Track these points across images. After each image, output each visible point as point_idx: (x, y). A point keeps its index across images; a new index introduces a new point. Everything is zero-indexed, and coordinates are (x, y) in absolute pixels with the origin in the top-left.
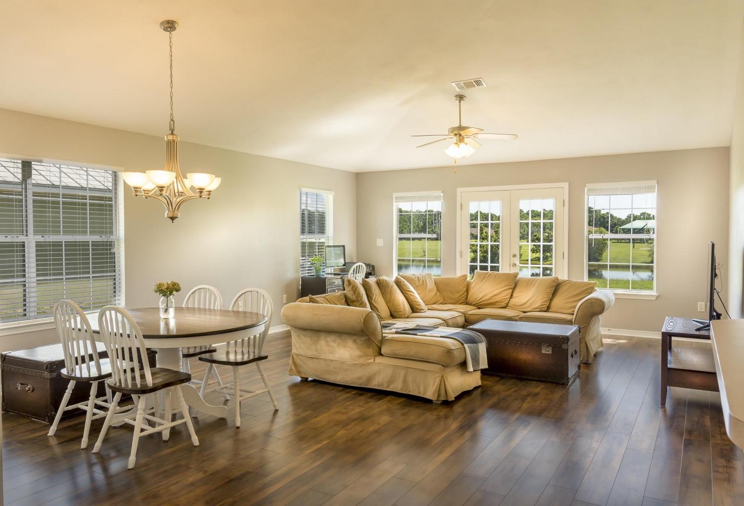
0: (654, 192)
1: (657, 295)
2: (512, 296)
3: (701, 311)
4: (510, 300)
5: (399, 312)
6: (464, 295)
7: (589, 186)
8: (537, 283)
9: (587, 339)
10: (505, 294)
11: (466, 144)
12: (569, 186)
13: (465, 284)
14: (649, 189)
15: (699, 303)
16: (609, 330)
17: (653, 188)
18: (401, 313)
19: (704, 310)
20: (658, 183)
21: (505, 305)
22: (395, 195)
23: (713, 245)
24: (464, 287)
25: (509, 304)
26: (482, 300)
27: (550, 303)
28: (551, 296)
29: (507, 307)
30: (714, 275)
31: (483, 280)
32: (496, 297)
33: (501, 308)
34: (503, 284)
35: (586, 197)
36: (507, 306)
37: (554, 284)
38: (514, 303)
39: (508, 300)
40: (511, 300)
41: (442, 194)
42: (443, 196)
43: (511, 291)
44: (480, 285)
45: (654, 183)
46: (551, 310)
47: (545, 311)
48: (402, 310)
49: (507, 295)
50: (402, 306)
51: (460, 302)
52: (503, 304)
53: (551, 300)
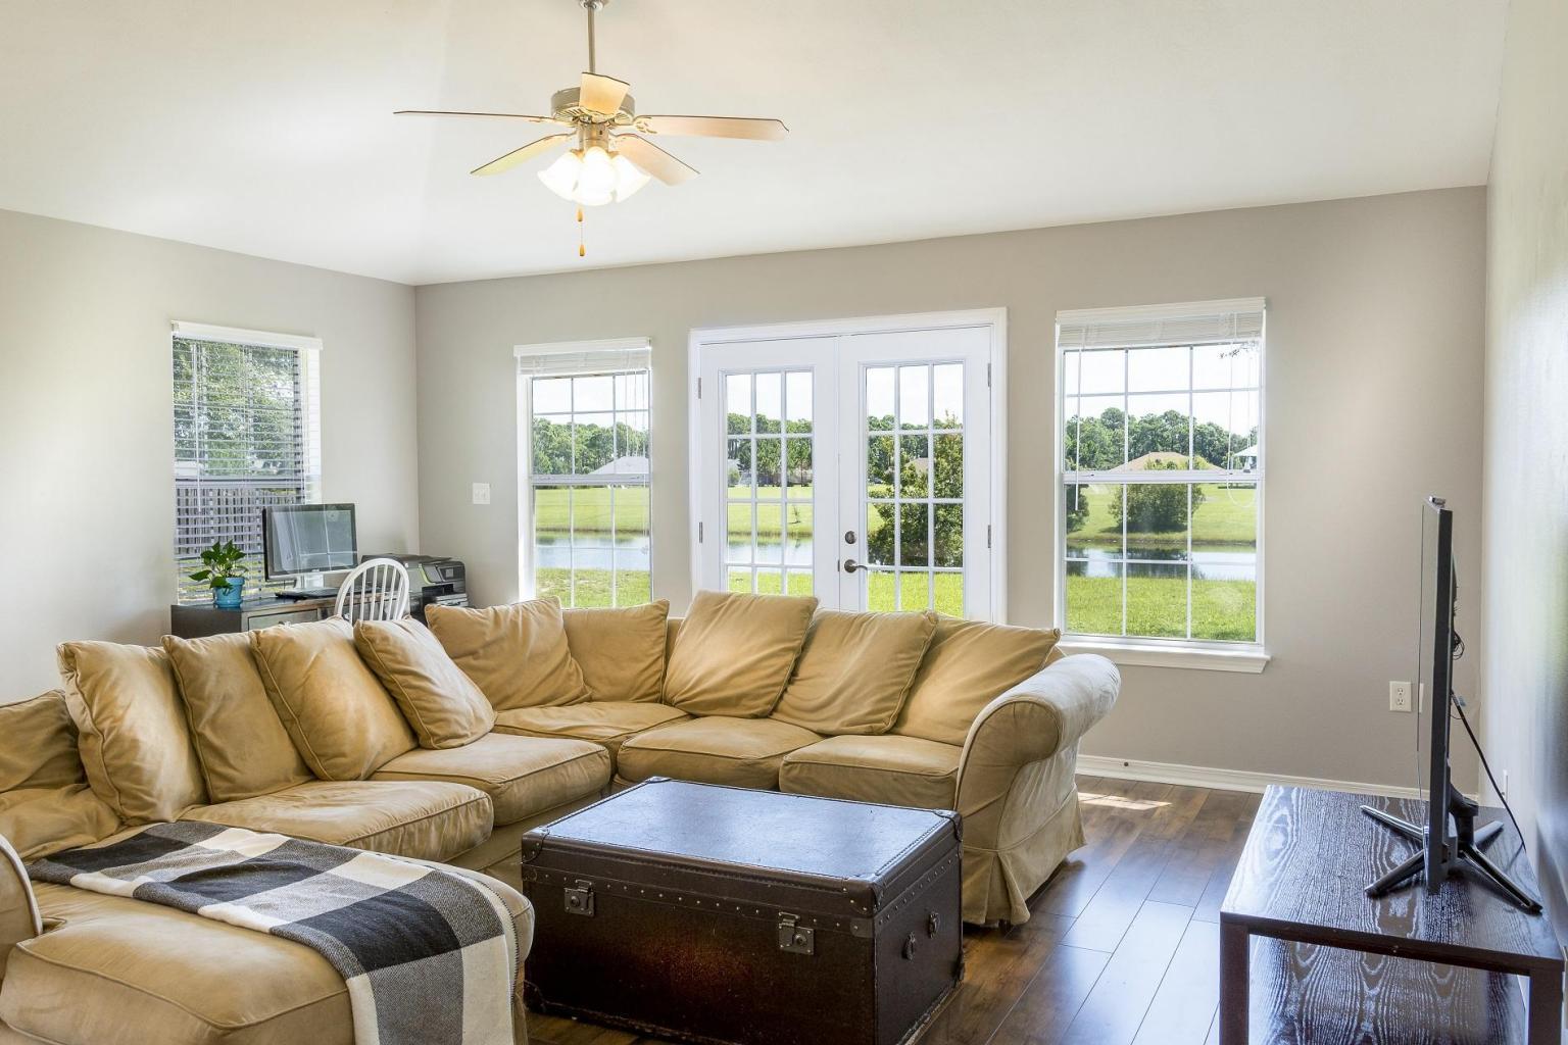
0: (1258, 333)
1: (1268, 657)
2: (794, 673)
3: (1399, 708)
4: (785, 690)
5: (336, 756)
6: (654, 668)
7: (1065, 318)
8: (873, 633)
9: (1005, 846)
10: (771, 670)
11: (612, 154)
12: (1009, 319)
13: (657, 634)
14: (1241, 328)
15: (1391, 683)
16: (1126, 764)
17: (1255, 319)
18: (342, 760)
19: (1407, 707)
20: (1269, 304)
21: (770, 707)
22: (520, 352)
23: (1446, 518)
24: (655, 643)
25: (783, 705)
26: (698, 689)
27: (906, 703)
28: (909, 680)
29: (775, 715)
30: (1446, 641)
31: (711, 620)
32: (737, 680)
33: (755, 717)
34: (767, 637)
35: (1058, 351)
36: (775, 710)
37: (924, 636)
38: (799, 703)
39: (780, 689)
40: (791, 689)
41: (649, 348)
42: (652, 352)
43: (790, 657)
44: (702, 637)
45: (1257, 304)
46: (905, 729)
47: (888, 732)
48: (347, 749)
49: (776, 673)
50: (351, 733)
51: (638, 695)
52: (761, 705)
53: (911, 691)
